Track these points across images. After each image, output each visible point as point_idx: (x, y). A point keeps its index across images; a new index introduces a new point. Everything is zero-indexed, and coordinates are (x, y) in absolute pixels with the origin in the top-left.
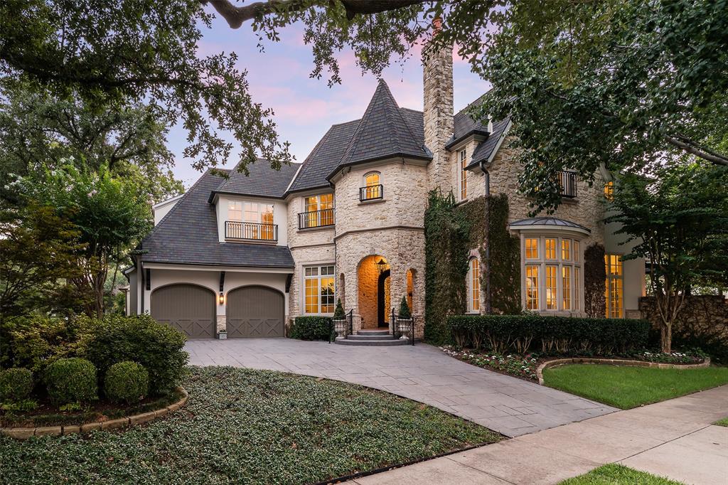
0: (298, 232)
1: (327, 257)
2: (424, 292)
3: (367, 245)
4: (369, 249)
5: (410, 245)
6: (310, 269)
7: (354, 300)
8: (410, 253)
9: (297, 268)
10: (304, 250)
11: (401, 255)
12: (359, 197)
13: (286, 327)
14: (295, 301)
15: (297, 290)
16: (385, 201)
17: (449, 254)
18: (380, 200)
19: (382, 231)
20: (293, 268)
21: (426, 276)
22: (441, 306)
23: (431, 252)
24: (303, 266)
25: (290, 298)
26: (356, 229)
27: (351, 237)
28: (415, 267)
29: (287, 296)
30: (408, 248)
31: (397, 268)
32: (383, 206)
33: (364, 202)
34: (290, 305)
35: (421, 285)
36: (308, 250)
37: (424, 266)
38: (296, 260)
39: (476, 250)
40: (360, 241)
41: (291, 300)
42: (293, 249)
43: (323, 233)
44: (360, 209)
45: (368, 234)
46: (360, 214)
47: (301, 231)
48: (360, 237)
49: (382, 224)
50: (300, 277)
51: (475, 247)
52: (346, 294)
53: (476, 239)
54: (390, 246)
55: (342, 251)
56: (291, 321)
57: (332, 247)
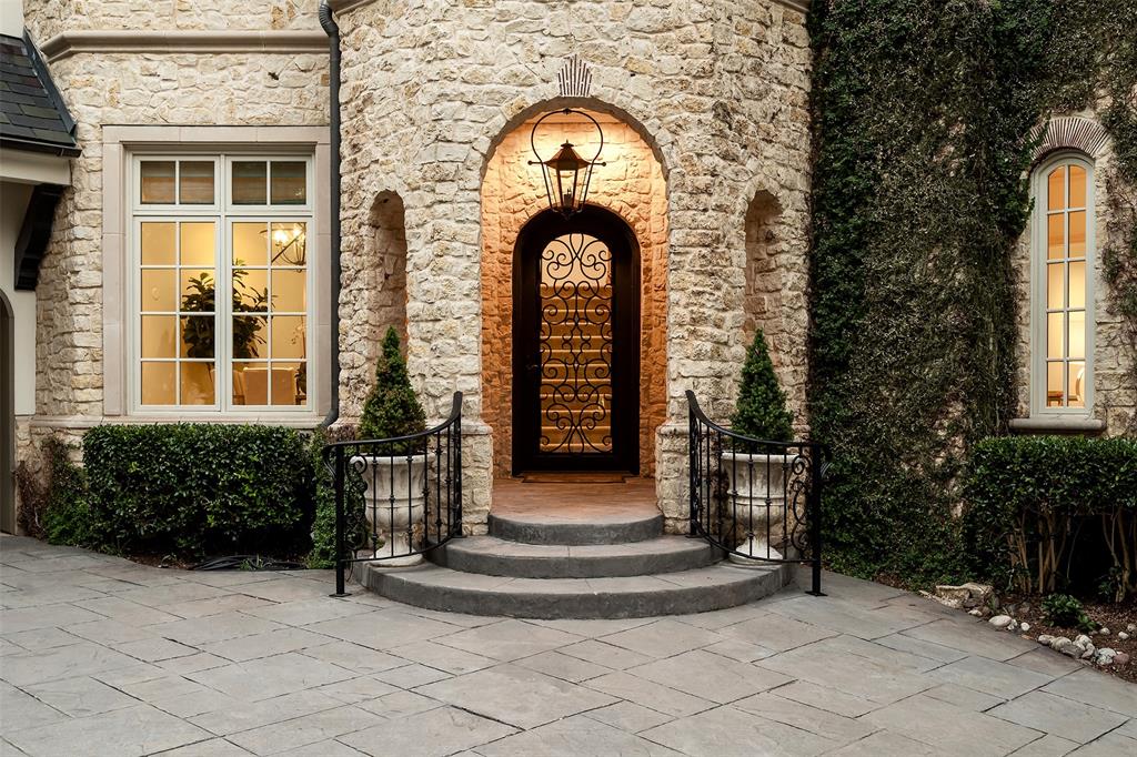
1: (264, 111)
2: (804, 316)
3: (542, 43)
4: (555, 65)
5: (756, 69)
7: (472, 340)
8: (755, 108)
9: (90, 154)
10: (134, 63)
11: (723, 112)
13: (23, 478)
14: (78, 339)
15: (88, 276)
17: (959, 129)
20: (67, 151)
21: (814, 235)
22: (901, 384)
23: (847, 118)
24: (128, 147)
25: (45, 322)
28: (772, 186)
29: (23, 308)
30: (752, 83)
31: (703, 181)
34: (41, 358)
35: (792, 278)
36: (161, 63)
37: (802, 184)
39: (1088, 117)
41: (52, 333)
42: (62, 48)
50: (109, 207)
51: (1076, 103)
52: (412, 307)
53: (1086, 67)
54: (670, 63)
55: (387, 67)
56: (55, 450)
57: (301, 60)
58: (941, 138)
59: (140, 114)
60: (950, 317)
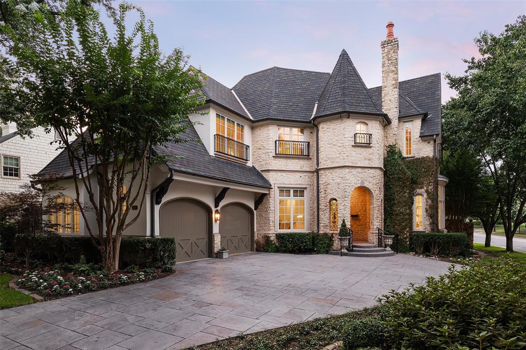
0: (273, 157)
1: (299, 182)
3: (359, 179)
4: (360, 181)
5: (381, 182)
6: (285, 191)
8: (381, 187)
9: (273, 189)
10: (279, 174)
12: (353, 139)
13: (257, 242)
14: (270, 219)
15: (272, 209)
16: (371, 147)
17: (408, 191)
18: (368, 145)
19: (369, 169)
20: (269, 188)
21: (385, 204)
22: (399, 226)
24: (278, 187)
25: (260, 215)
26: (350, 165)
27: (347, 170)
29: (255, 213)
30: (381, 184)
31: (378, 198)
32: (370, 150)
33: (357, 145)
34: (258, 222)
36: (283, 174)
38: (272, 182)
39: (423, 190)
40: (353, 174)
41: (263, 217)
42: (263, 171)
43: (297, 161)
44: (354, 149)
45: (359, 170)
46: (353, 153)
47: (277, 156)
48: (354, 171)
49: (368, 164)
50: (275, 197)
51: (422, 188)
53: (423, 183)
55: (333, 180)
56: (266, 237)
57: (305, 174)
58: (406, 192)
59: (280, 182)
60: (407, 216)
